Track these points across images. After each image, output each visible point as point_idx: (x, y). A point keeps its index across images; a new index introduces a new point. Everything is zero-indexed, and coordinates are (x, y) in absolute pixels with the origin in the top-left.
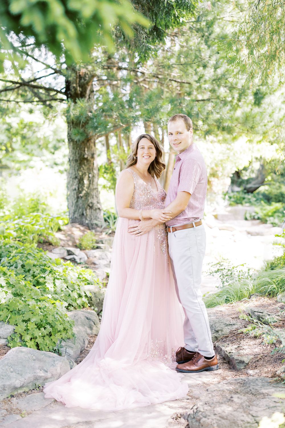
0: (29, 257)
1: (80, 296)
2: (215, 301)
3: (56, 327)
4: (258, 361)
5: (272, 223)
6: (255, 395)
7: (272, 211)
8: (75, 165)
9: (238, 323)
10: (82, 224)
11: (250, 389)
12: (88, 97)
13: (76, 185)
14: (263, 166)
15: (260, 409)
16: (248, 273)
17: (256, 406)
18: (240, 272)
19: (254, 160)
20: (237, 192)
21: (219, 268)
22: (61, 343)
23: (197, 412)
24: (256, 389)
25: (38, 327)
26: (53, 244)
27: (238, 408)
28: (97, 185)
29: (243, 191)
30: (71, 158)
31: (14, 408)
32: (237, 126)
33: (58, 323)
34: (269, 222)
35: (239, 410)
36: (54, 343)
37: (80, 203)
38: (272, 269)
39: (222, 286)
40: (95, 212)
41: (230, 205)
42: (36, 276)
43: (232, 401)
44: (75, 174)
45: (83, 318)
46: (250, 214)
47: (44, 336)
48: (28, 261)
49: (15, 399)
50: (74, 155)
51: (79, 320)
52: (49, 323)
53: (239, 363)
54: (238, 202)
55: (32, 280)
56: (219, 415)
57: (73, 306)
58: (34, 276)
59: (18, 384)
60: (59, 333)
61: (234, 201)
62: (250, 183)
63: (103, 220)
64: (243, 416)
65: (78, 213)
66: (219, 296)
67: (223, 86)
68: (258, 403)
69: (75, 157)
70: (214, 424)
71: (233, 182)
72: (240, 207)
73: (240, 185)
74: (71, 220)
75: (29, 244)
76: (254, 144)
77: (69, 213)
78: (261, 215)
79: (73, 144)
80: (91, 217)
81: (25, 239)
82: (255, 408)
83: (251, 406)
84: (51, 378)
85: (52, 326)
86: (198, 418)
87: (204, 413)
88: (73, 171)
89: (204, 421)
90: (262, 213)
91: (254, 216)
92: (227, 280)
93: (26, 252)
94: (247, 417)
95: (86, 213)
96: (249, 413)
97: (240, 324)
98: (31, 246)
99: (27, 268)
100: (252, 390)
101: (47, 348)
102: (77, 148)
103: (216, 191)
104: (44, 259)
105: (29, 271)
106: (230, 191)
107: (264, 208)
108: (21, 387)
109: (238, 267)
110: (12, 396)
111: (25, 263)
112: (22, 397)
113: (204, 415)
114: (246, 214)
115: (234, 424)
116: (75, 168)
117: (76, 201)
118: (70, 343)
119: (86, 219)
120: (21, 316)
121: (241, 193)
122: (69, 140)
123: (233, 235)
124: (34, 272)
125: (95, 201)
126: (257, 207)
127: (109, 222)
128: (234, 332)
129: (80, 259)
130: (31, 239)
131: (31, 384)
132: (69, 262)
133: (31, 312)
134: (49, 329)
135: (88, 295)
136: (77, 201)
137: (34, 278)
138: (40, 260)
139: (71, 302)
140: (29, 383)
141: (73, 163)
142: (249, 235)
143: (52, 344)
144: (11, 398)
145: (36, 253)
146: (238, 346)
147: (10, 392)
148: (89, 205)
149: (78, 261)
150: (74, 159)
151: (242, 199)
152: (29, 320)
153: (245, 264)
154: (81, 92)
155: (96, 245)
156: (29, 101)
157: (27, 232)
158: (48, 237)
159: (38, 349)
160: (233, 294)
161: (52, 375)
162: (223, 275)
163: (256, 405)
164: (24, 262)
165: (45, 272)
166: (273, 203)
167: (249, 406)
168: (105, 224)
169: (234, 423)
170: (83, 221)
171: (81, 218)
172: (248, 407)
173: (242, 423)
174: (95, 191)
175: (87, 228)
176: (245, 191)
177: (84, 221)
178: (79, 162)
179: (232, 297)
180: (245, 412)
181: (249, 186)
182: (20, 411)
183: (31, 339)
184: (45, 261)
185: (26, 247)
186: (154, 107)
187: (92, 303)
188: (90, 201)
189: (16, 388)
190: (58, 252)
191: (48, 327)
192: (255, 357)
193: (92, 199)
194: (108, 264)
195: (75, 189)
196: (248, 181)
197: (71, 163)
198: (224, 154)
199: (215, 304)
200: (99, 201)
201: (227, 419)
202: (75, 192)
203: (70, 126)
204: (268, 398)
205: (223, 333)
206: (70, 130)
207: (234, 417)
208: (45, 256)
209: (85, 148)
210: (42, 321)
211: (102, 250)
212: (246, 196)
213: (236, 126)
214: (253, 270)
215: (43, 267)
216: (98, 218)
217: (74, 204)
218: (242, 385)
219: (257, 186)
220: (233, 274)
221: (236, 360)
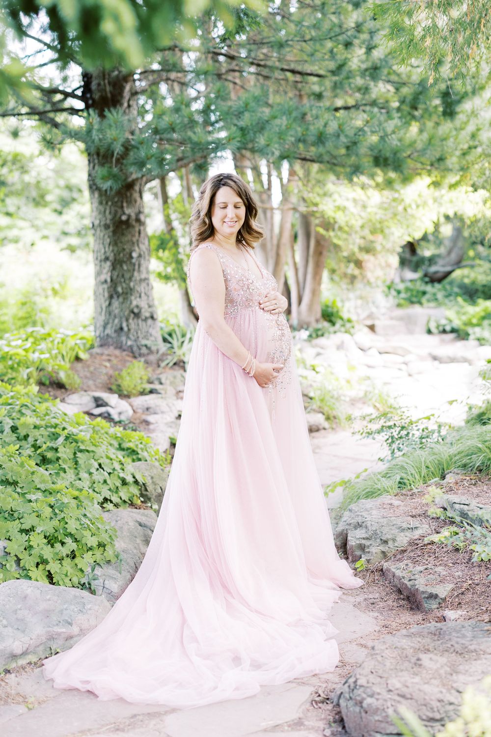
0: (24, 411)
1: (124, 483)
2: (379, 486)
3: (83, 542)
4: (463, 594)
5: (478, 340)
6: (460, 654)
7: (478, 316)
8: (104, 236)
9: (424, 526)
10: (120, 347)
11: (452, 643)
12: (126, 105)
13: (107, 273)
14: (458, 231)
15: (471, 679)
16: (439, 432)
17: (465, 674)
18: (423, 430)
19: (442, 220)
20: (411, 281)
21: (384, 424)
22: (93, 570)
23: (355, 687)
24: (462, 644)
25: (49, 542)
26: (67, 387)
27: (431, 679)
28: (148, 272)
29: (422, 279)
30: (97, 222)
31: (13, 692)
32: (412, 156)
33: (87, 533)
34: (471, 337)
35: (433, 681)
36: (81, 570)
37: (116, 308)
38: (484, 424)
39: (390, 458)
40: (144, 323)
41: (399, 305)
42: (40, 447)
43: (420, 665)
44: (105, 252)
45: (132, 524)
46: (437, 322)
47: (61, 559)
48: (23, 419)
49: (13, 675)
50: (101, 216)
51: (125, 527)
52: (71, 535)
53: (427, 598)
54: (414, 299)
55: (32, 454)
56: (396, 692)
57: (111, 502)
58: (36, 447)
59: (18, 648)
60: (90, 553)
61: (404, 299)
62: (436, 263)
63: (160, 340)
64: (441, 692)
65: (112, 327)
66: (386, 476)
67: (383, 80)
68: (467, 667)
69: (104, 219)
70: (388, 708)
71: (403, 262)
72: (417, 310)
73: (416, 267)
74: (98, 339)
75: (23, 387)
76: (444, 191)
77: (95, 327)
78: (457, 323)
79: (100, 195)
80: (137, 333)
81: (13, 379)
82: (461, 678)
83: (454, 675)
84: (79, 635)
85: (76, 539)
86: (359, 698)
87: (368, 690)
88: (101, 246)
89: (370, 704)
90: (460, 319)
91: (444, 326)
92: (401, 446)
93: (18, 403)
94: (448, 695)
95: (128, 326)
96: (452, 687)
97: (428, 526)
98: (26, 391)
99: (22, 432)
100: (456, 646)
101: (67, 580)
102: (107, 203)
103: (372, 280)
104: (52, 415)
105: (26, 437)
106: (397, 280)
107: (463, 310)
108: (24, 654)
109: (420, 422)
110: (8, 671)
111: (18, 423)
112: (26, 672)
113: (370, 694)
114: (428, 322)
115: (424, 708)
116: (103, 240)
117: (107, 303)
118: (110, 571)
119: (128, 338)
120: (17, 521)
121: (419, 283)
122: (91, 187)
123: (406, 364)
124: (36, 440)
125: (143, 304)
126: (450, 309)
127: (170, 343)
128: (416, 542)
129: (120, 413)
130: (25, 377)
131: (41, 648)
132: (99, 419)
133: (35, 514)
134: (71, 545)
135: (139, 481)
136: (110, 304)
137: (35, 451)
138: (45, 415)
139: (107, 494)
140: (38, 646)
141: (101, 231)
142: (436, 363)
143: (78, 574)
144: (5, 675)
145: (37, 404)
146: (426, 567)
147: (4, 663)
148: (133, 312)
149: (116, 418)
150: (103, 223)
151: (420, 294)
152: (32, 529)
153: (433, 415)
154: (113, 95)
155: (149, 387)
156: (10, 113)
157: (16, 366)
158: (58, 373)
159: (52, 583)
160: (413, 472)
161: (81, 630)
162: (392, 437)
163: (463, 671)
164: (16, 421)
165: (57, 439)
166: (480, 301)
167: (452, 675)
168: (163, 347)
169: (425, 705)
170: (122, 342)
171: (119, 336)
172: (449, 676)
173: (439, 704)
174: (144, 285)
175: (131, 354)
176: (427, 279)
177: (124, 342)
178: (111, 229)
179: (410, 478)
180: (444, 685)
181: (433, 269)
182: (25, 697)
183: (38, 565)
184: (54, 418)
185: (18, 392)
186: (254, 123)
187: (147, 495)
188: (134, 303)
189: (14, 657)
190: (78, 401)
191: (68, 540)
192: (456, 587)
193: (138, 299)
194: (172, 422)
195: (106, 281)
196: (431, 260)
197: (96, 230)
198: (386, 209)
199: (379, 492)
200: (151, 303)
201: (411, 699)
202: (105, 286)
203: (94, 160)
204: (486, 659)
205: (396, 545)
206: (94, 168)
207: (425, 694)
208: (54, 409)
209: (122, 202)
210: (56, 531)
211: (160, 395)
212: (429, 288)
213: (409, 156)
214: (447, 427)
215: (53, 430)
216: (151, 335)
217: (104, 309)
218: (436, 638)
219: (448, 269)
220: (410, 435)
221: (423, 592)
